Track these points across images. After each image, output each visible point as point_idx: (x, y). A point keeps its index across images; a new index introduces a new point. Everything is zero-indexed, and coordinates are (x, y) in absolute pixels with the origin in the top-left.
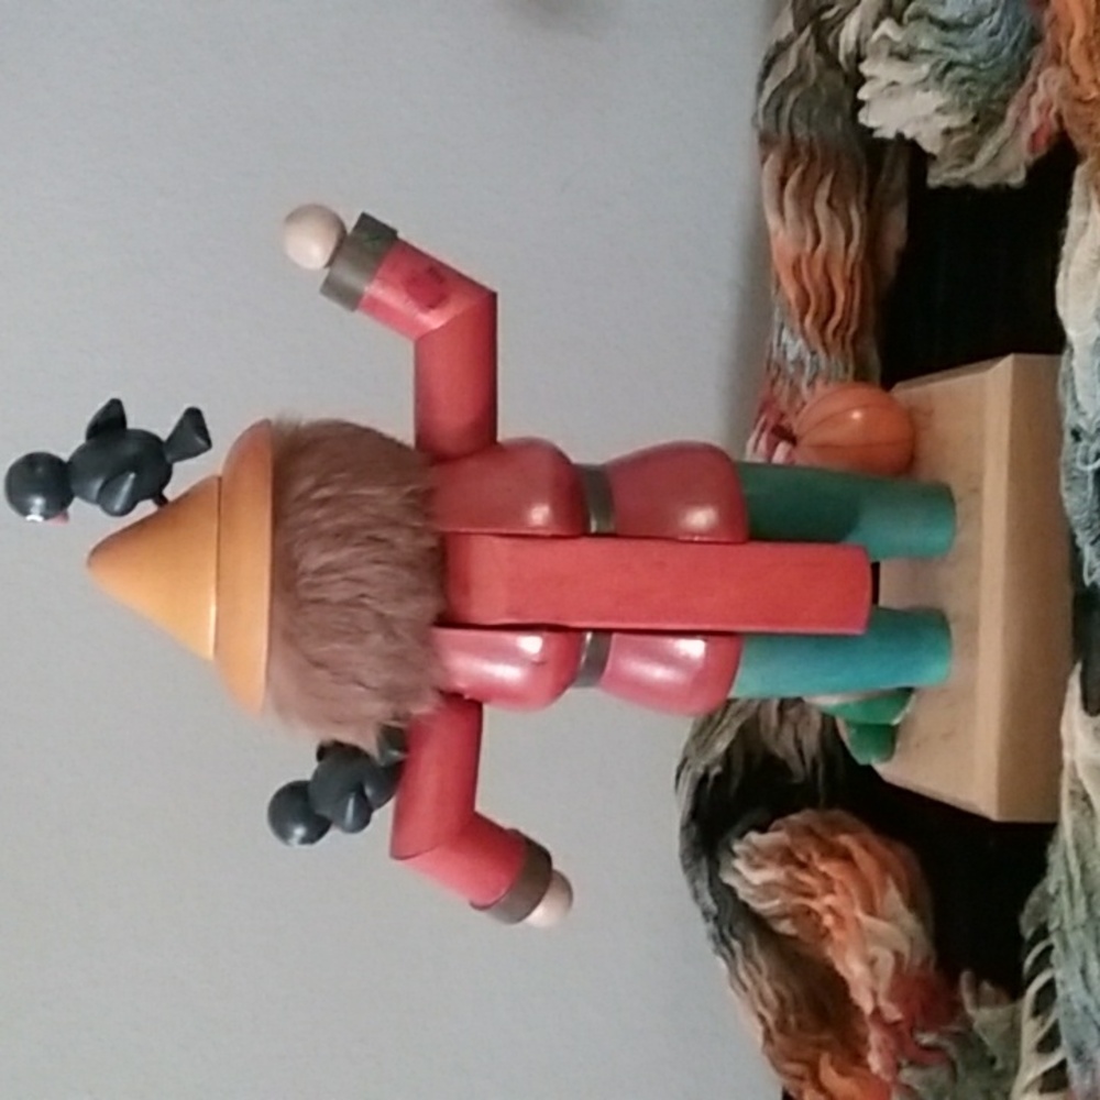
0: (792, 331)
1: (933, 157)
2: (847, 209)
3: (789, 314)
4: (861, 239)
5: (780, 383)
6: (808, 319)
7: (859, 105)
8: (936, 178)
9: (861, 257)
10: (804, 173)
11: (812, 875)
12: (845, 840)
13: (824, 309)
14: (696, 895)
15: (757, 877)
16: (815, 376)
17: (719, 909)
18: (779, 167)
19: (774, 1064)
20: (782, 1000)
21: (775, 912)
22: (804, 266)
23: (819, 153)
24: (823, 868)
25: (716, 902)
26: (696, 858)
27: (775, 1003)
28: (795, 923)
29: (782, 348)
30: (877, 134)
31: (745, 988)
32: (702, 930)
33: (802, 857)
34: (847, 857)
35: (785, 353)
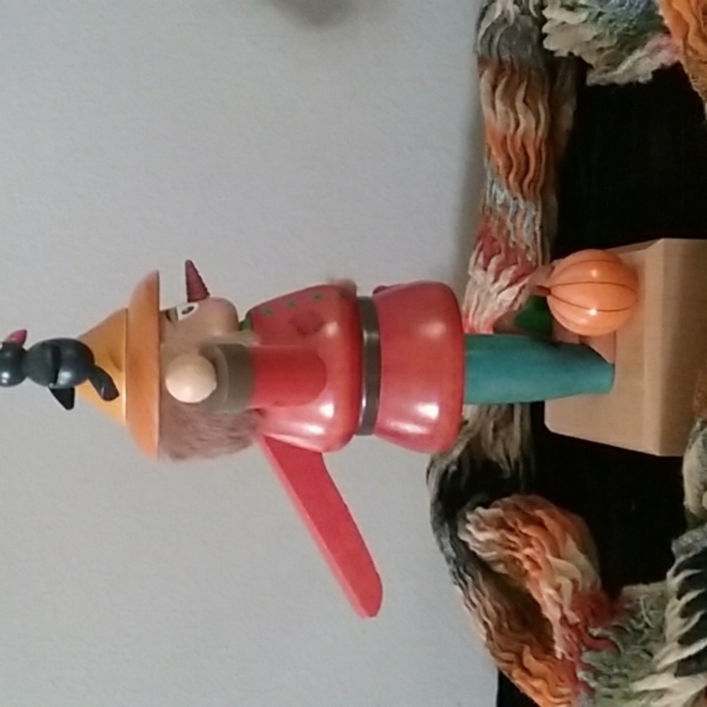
0: (500, 186)
1: (591, 66)
2: (536, 105)
3: (498, 174)
4: (546, 123)
5: (492, 219)
6: (511, 177)
7: (543, 36)
8: (592, 79)
9: (546, 136)
10: (508, 82)
11: (517, 535)
12: (539, 513)
13: (523, 168)
14: (442, 548)
15: (482, 537)
16: (516, 213)
17: (457, 555)
18: (492, 78)
19: (493, 654)
20: (498, 612)
21: (494, 559)
22: (509, 142)
23: (517, 68)
24: (524, 531)
25: (455, 550)
26: (442, 524)
27: (494, 615)
28: (506, 567)
29: (493, 197)
30: (557, 55)
31: (474, 605)
32: (445, 569)
33: (510, 524)
34: (540, 524)
35: (495, 199)
